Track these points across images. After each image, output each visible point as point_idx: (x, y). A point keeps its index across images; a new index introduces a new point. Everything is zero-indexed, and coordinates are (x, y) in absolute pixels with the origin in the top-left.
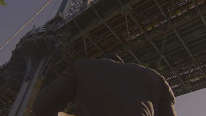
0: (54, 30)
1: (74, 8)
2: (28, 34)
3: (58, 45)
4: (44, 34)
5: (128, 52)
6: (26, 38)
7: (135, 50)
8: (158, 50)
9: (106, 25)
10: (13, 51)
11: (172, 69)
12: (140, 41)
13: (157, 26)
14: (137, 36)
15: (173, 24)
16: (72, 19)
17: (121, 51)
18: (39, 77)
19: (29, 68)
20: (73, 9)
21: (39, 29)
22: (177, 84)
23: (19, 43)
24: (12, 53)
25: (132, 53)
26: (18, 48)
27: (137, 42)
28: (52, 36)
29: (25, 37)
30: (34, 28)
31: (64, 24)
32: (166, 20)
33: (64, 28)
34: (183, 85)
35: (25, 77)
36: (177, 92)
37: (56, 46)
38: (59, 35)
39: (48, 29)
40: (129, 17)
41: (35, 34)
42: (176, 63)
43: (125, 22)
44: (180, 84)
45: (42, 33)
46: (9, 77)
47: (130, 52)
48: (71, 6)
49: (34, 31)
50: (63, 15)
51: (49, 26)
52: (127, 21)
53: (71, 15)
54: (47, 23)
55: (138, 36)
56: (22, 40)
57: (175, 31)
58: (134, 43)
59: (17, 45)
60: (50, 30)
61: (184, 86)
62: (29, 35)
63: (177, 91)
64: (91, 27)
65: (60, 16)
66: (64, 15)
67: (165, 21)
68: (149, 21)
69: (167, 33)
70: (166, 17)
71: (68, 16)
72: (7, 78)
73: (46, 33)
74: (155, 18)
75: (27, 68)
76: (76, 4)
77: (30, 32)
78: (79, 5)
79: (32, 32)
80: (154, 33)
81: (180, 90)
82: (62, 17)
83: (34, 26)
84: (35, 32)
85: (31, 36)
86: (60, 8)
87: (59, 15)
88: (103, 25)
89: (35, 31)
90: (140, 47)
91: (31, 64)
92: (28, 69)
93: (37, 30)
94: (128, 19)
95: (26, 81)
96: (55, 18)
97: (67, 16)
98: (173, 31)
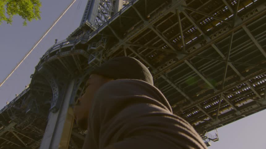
0: (84, 43)
1: (102, 12)
2: (50, 52)
3: (91, 61)
4: (72, 49)
5: (183, 62)
6: (48, 57)
7: (193, 58)
8: (222, 56)
9: (153, 29)
10: (32, 75)
11: (242, 78)
12: (198, 46)
13: (220, 24)
14: (193, 40)
15: (242, 19)
16: (107, 25)
17: (174, 62)
18: (71, 105)
19: (55, 95)
20: (101, 14)
21: (64, 44)
22: (251, 99)
23: (39, 64)
24: (31, 79)
25: (188, 63)
26: (39, 70)
27: (194, 48)
28: (82, 51)
29: (46, 55)
30: (56, 43)
31: (97, 33)
32: (232, 15)
33: (97, 39)
34: (258, 98)
35: (52, 107)
36: (251, 109)
37: (89, 63)
38: (92, 48)
39: (75, 42)
40: (182, 16)
41: (60, 51)
42: (247, 71)
43: (177, 23)
44: (254, 98)
45: (68, 49)
46: (29, 110)
47: (186, 61)
48: (98, 11)
49: (57, 47)
50: (90, 23)
51: (77, 38)
52: (180, 21)
53: (99, 23)
54: (71, 35)
55: (195, 40)
56: (42, 60)
57: (245, 28)
58: (191, 49)
59: (37, 68)
60: (78, 43)
61: (260, 100)
62: (52, 53)
63: (251, 107)
64: (134, 34)
65: (87, 24)
66: (92, 23)
67: (229, 17)
68: (208, 18)
69: (234, 32)
70: (231, 10)
71: (97, 24)
72: (27, 111)
73: (74, 47)
74: (216, 14)
75: (54, 95)
76: (104, 8)
77: (52, 49)
78: (108, 8)
79: (54, 48)
80: (217, 33)
81: (254, 106)
82: (90, 26)
83: (56, 40)
84: (59, 48)
85: (54, 53)
86: (85, 15)
87: (85, 23)
88: (148, 29)
89: (59, 46)
90: (199, 54)
91: (57, 89)
92: (55, 97)
93: (61, 45)
94: (181, 18)
95: (53, 112)
96: (80, 28)
97: (95, 24)
98: (242, 28)
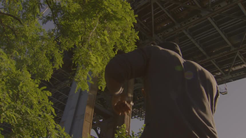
5: (207, 19)
7: (217, 15)
12: (224, 4)
25: (211, 20)
27: (219, 6)
47: (209, 18)
90: (223, 12)
